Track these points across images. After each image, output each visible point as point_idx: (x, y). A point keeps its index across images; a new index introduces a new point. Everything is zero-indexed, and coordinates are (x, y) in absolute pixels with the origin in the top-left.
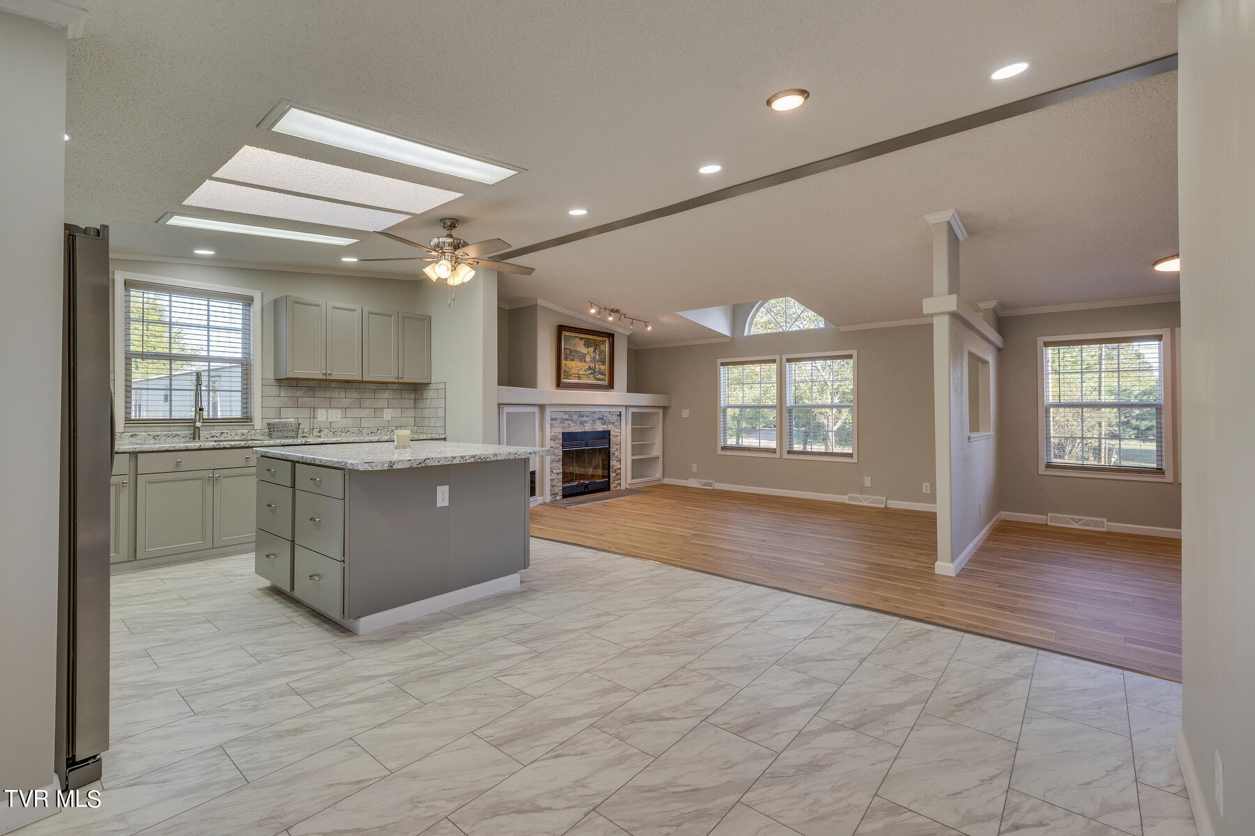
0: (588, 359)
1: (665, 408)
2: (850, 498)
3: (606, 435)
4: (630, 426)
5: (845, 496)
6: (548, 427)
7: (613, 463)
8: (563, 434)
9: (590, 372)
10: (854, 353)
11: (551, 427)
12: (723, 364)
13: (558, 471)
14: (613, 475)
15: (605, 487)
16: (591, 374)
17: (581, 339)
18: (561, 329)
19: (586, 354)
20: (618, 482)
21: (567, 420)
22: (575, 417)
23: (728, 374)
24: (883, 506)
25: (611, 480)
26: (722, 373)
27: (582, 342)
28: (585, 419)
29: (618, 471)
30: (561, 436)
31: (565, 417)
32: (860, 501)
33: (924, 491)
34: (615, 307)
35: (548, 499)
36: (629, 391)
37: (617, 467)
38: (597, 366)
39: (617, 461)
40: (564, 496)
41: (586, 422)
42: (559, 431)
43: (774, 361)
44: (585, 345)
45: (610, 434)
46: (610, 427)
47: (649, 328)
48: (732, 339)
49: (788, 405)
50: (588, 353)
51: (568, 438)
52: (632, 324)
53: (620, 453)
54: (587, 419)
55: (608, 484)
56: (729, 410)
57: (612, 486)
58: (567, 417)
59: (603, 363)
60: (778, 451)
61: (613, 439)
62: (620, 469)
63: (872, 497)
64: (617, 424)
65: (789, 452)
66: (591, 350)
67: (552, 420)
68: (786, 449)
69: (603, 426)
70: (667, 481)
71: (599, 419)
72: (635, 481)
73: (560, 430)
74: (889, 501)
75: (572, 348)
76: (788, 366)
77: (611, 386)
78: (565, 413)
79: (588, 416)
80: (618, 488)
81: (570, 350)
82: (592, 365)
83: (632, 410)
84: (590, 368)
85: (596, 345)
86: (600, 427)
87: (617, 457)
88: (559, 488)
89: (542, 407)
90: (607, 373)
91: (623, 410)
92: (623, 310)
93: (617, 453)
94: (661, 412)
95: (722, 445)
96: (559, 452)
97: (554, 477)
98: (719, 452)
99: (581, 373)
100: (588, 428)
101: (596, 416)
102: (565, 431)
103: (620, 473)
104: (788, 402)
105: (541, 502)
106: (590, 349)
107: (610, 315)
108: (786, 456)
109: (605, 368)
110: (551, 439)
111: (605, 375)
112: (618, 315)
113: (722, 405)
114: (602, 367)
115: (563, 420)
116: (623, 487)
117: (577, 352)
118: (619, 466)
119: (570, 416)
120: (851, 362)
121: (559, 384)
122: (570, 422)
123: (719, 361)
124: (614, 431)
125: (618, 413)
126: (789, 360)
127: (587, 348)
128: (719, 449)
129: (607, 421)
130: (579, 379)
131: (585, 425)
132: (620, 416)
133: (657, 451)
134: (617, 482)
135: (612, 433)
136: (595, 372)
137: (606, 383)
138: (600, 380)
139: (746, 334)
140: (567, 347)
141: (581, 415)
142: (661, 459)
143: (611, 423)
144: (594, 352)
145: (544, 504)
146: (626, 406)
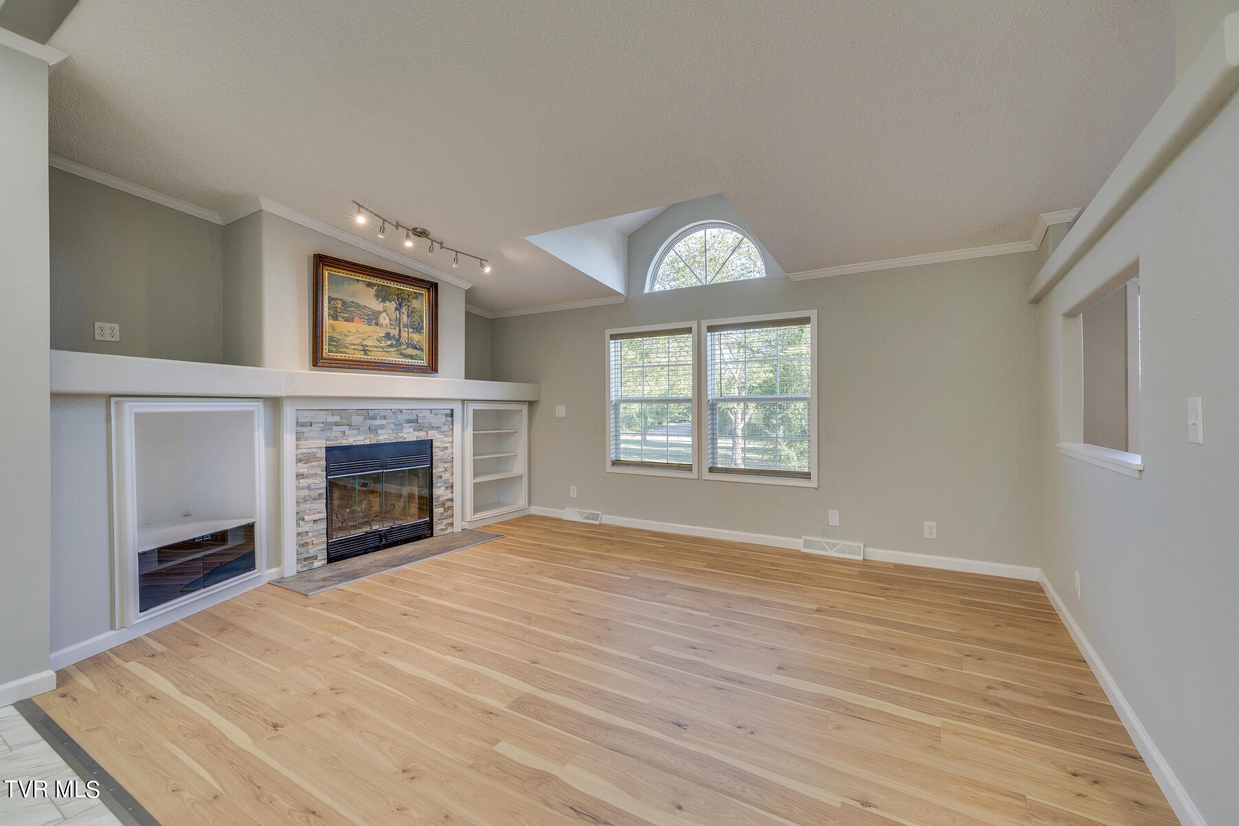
0: (384, 320)
1: (531, 404)
2: (807, 544)
3: (424, 449)
4: (469, 432)
5: (797, 540)
6: (289, 439)
7: (439, 492)
8: (328, 449)
9: (389, 343)
10: (813, 314)
11: (297, 439)
12: (613, 337)
13: (317, 517)
14: (437, 511)
15: (424, 531)
16: (391, 346)
17: (369, 285)
18: (321, 261)
19: (380, 313)
20: (449, 521)
21: (337, 424)
22: (356, 420)
23: (620, 354)
24: (861, 558)
25: (435, 519)
26: (612, 350)
27: (372, 291)
28: (378, 422)
29: (448, 504)
30: (322, 454)
31: (331, 419)
32: (823, 549)
33: (926, 535)
34: (420, 225)
35: (290, 566)
36: (469, 376)
37: (445, 498)
38: (404, 334)
39: (446, 488)
40: (331, 559)
41: (382, 427)
42: (317, 445)
43: (689, 330)
44: (377, 296)
45: (432, 444)
46: (432, 435)
47: (488, 270)
48: (627, 299)
49: (710, 398)
50: (385, 311)
51: (338, 458)
52: (456, 260)
53: (452, 474)
54: (384, 422)
55: (430, 525)
56: (622, 405)
57: (437, 528)
58: (337, 419)
59: (418, 329)
60: (695, 468)
61: (437, 454)
62: (452, 500)
63: (842, 542)
64: (445, 428)
65: (712, 470)
66: (392, 306)
67: (299, 424)
68: (707, 464)
69: (417, 433)
70: (536, 510)
71: (409, 421)
72: (480, 515)
73: (323, 443)
74: (870, 550)
75: (348, 299)
76: (709, 338)
77: (432, 368)
78: (333, 412)
79: (385, 418)
80: (449, 530)
81: (344, 303)
82: (394, 332)
83: (472, 407)
84: (388, 336)
85: (402, 300)
86: (410, 435)
87: (446, 481)
88: (321, 547)
89: (274, 403)
90: (425, 345)
91: (458, 409)
92: (434, 232)
93: (446, 476)
94: (525, 408)
95: (613, 457)
96: (320, 483)
97: (305, 527)
98: (609, 468)
99: (369, 343)
100: (385, 437)
101: (402, 417)
102: (331, 444)
103: (451, 508)
104: (709, 393)
105: (275, 577)
106: (388, 303)
107: (408, 236)
108: (707, 476)
109: (422, 338)
110: (299, 460)
111: (421, 349)
112: (428, 242)
113: (613, 399)
114: (416, 337)
115: (328, 426)
116: (457, 528)
117: (357, 305)
118: (449, 496)
119: (345, 418)
120: (807, 329)
121: (317, 360)
122: (346, 428)
123: (608, 332)
124: (439, 440)
125: (448, 412)
126: (711, 329)
127: (384, 301)
128: (609, 464)
129: (426, 425)
130: (366, 354)
131: (379, 432)
132: (452, 416)
133: (519, 467)
134: (445, 522)
135: (435, 444)
136: (399, 343)
137: (424, 363)
138: (411, 357)
139: (647, 290)
140: (335, 296)
141: (368, 415)
142: (525, 480)
143: (432, 428)
144: (397, 309)
145: (279, 583)
146: (463, 401)
